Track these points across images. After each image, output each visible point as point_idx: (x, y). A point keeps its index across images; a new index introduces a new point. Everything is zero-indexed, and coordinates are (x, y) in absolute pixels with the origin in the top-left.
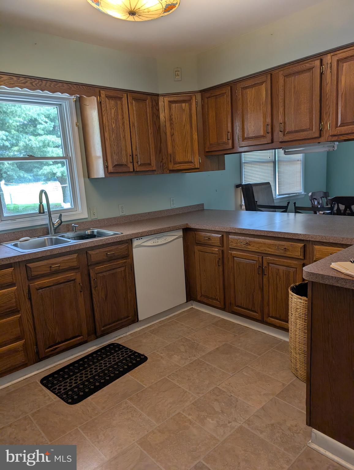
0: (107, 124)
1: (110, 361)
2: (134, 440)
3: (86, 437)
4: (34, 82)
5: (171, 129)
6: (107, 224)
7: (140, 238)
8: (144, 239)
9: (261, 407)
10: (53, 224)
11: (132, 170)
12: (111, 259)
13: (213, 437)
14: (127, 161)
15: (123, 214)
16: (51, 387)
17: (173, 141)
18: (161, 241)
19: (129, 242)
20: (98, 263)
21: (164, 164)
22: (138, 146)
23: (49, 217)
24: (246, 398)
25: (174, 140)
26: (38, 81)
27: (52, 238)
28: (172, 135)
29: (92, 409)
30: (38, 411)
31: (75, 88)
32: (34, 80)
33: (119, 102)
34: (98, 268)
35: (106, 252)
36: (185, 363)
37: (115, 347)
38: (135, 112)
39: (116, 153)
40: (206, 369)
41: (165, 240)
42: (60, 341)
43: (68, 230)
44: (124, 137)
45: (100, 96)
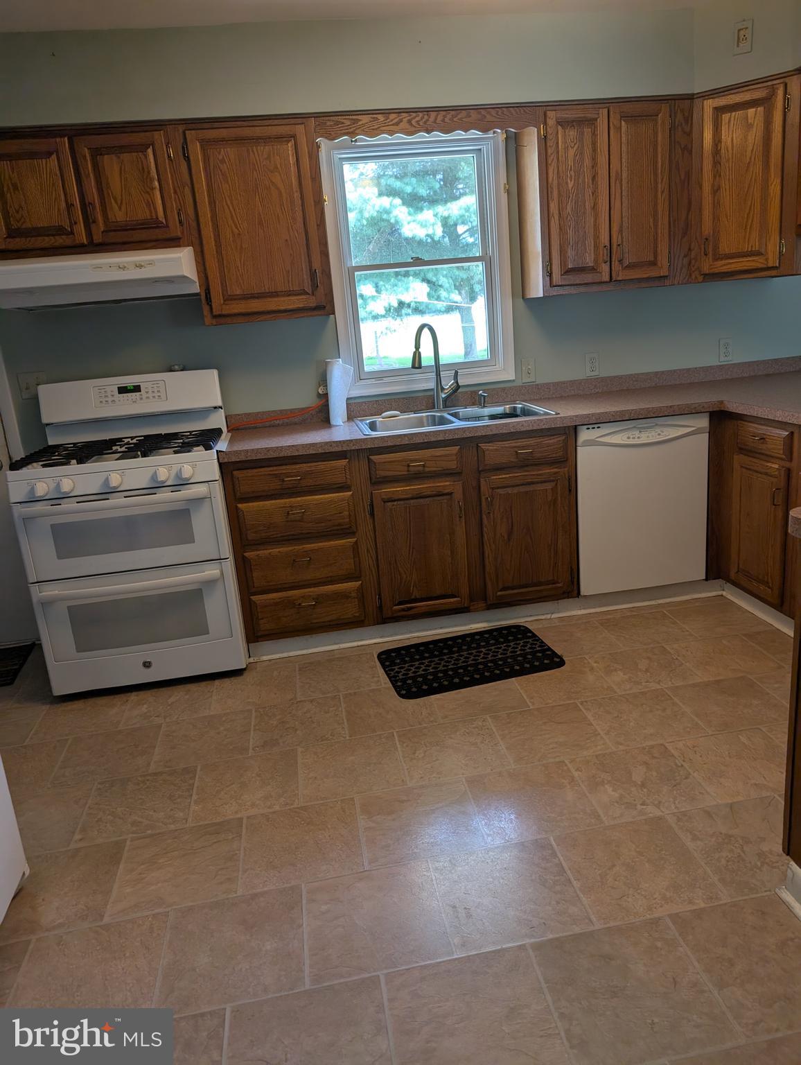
0: (555, 182)
1: (498, 652)
2: (463, 774)
3: (399, 746)
4: (414, 118)
5: (715, 177)
6: (554, 393)
7: (596, 426)
8: (605, 429)
9: (730, 802)
10: (443, 389)
11: (606, 278)
12: (525, 463)
13: (596, 814)
14: (596, 261)
15: (593, 374)
16: (388, 666)
17: (716, 204)
18: (645, 437)
19: (570, 432)
20: (499, 469)
21: (693, 262)
22: (625, 225)
23: (437, 375)
24: (709, 779)
25: (719, 203)
26: (421, 114)
27: (434, 416)
28: (716, 190)
29: (429, 713)
30: (355, 693)
31: (493, 116)
32: (414, 114)
33: (587, 131)
34: (498, 477)
35: (516, 449)
36: (631, 689)
37: (520, 632)
38: (624, 148)
39: (571, 244)
40: (664, 710)
41: (659, 434)
42: (418, 597)
43: (473, 403)
44: (594, 207)
45: (545, 123)
